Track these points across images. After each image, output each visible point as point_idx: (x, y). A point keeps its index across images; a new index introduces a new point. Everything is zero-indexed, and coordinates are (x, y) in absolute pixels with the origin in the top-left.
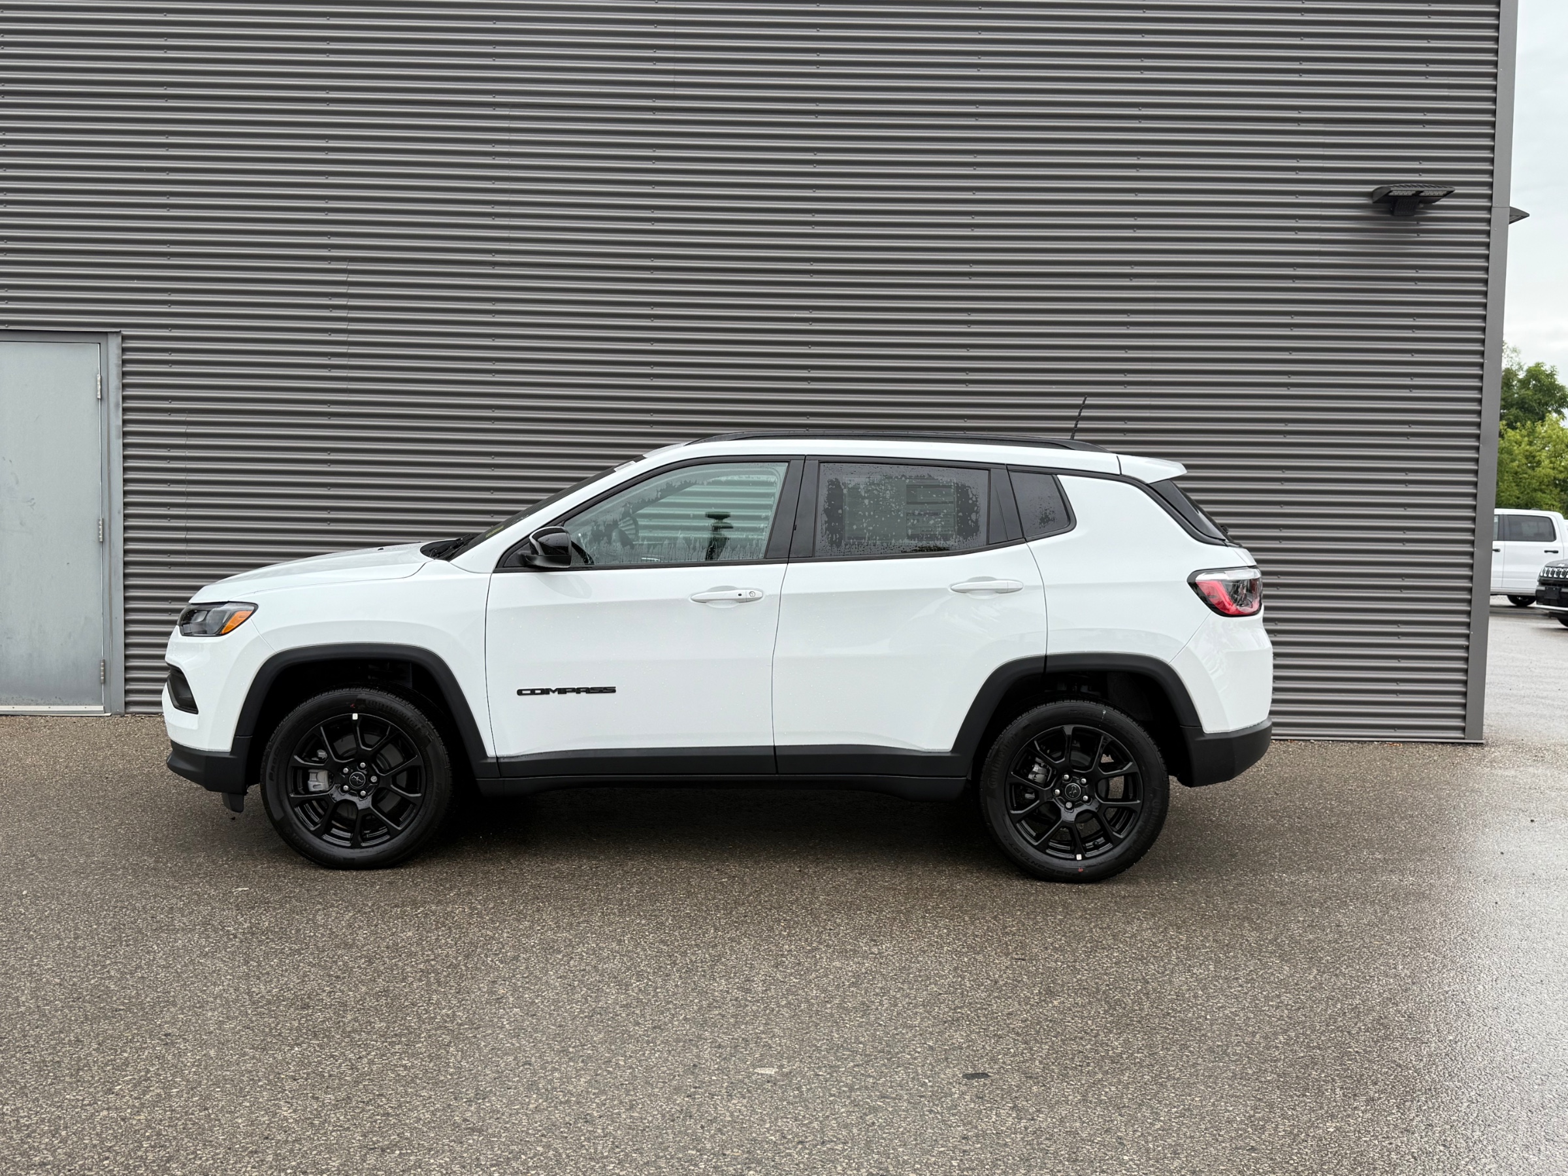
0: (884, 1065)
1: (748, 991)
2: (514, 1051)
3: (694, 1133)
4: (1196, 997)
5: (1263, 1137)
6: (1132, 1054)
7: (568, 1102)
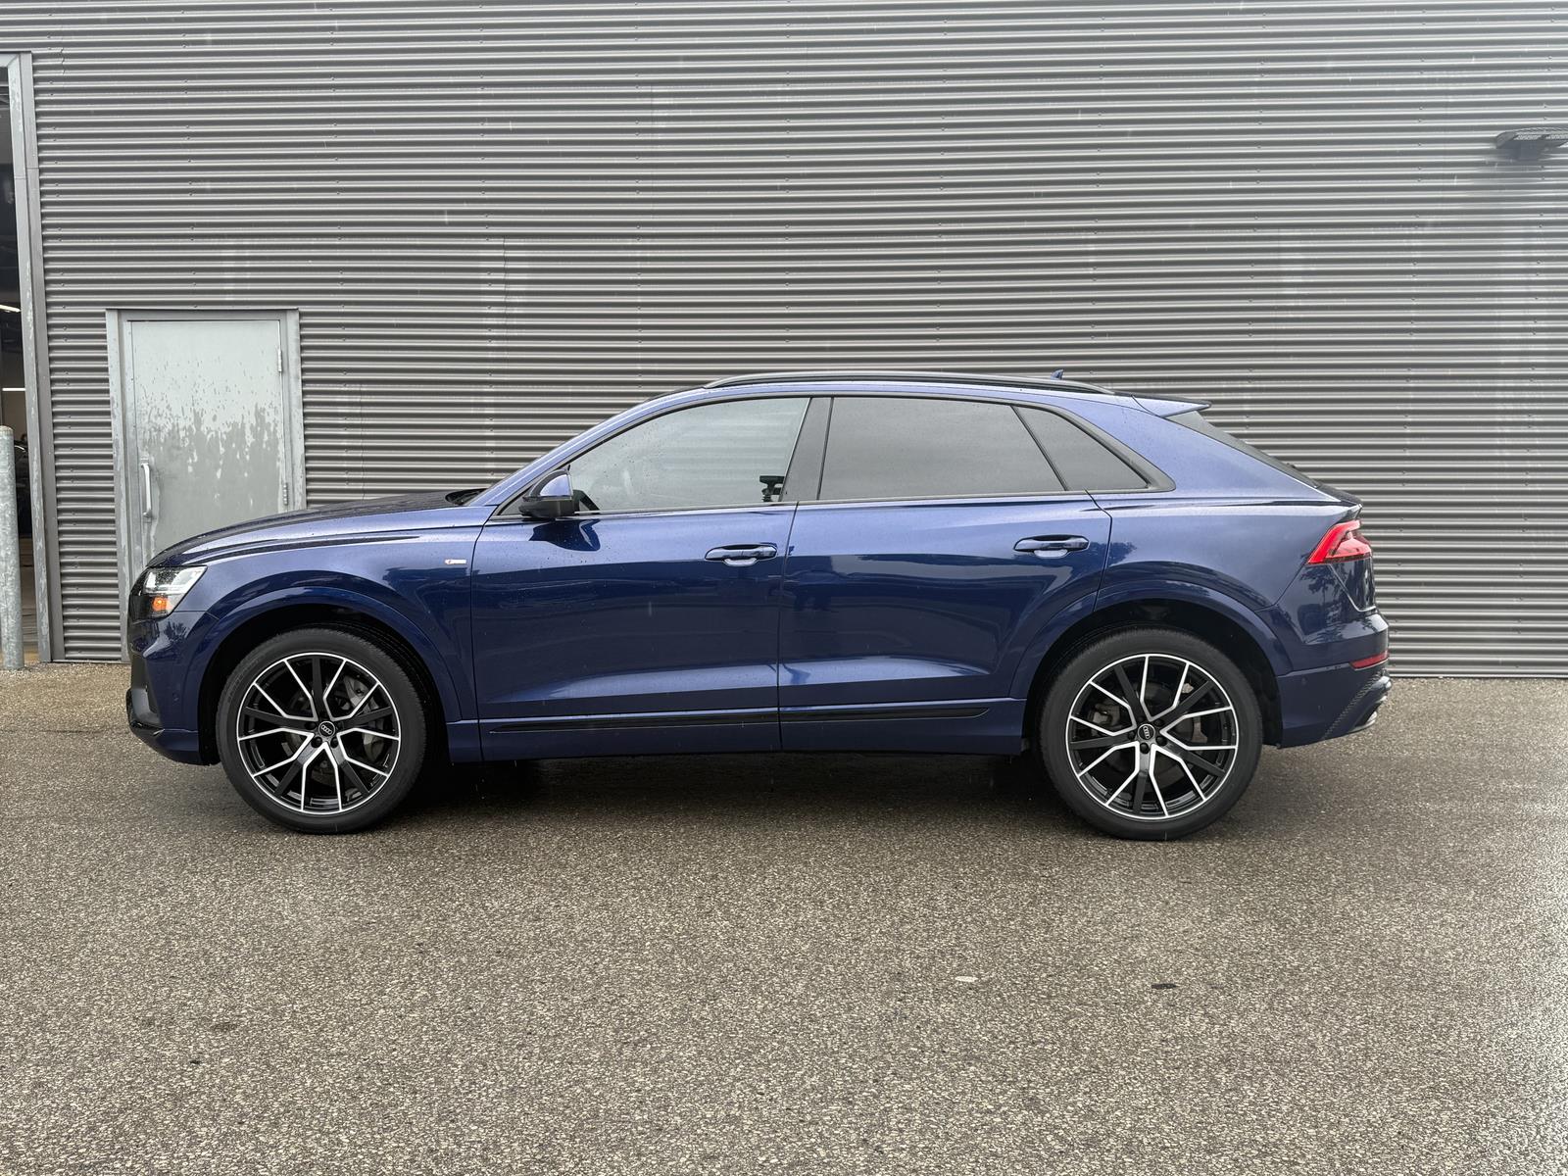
0: (1075, 976)
1: (934, 908)
2: (733, 959)
3: (912, 1032)
4: (1361, 916)
5: (1448, 1042)
6: (1309, 968)
7: (790, 1003)
